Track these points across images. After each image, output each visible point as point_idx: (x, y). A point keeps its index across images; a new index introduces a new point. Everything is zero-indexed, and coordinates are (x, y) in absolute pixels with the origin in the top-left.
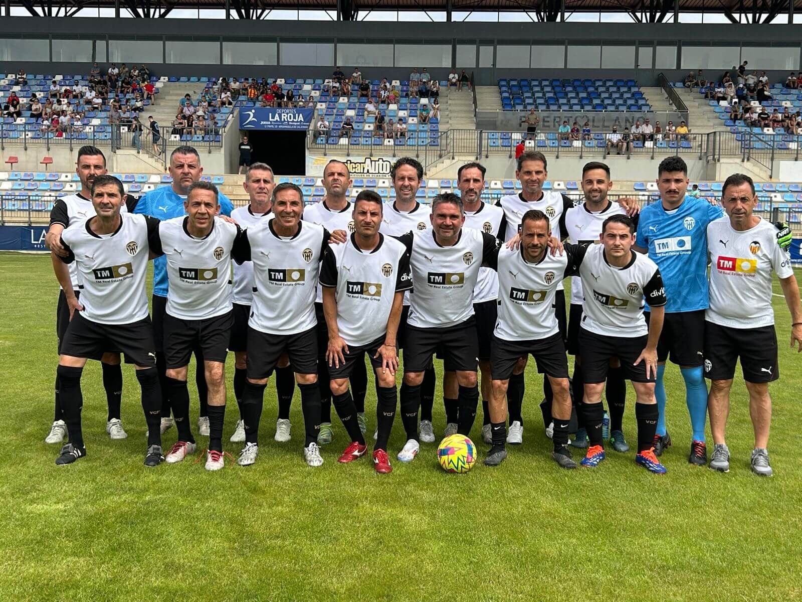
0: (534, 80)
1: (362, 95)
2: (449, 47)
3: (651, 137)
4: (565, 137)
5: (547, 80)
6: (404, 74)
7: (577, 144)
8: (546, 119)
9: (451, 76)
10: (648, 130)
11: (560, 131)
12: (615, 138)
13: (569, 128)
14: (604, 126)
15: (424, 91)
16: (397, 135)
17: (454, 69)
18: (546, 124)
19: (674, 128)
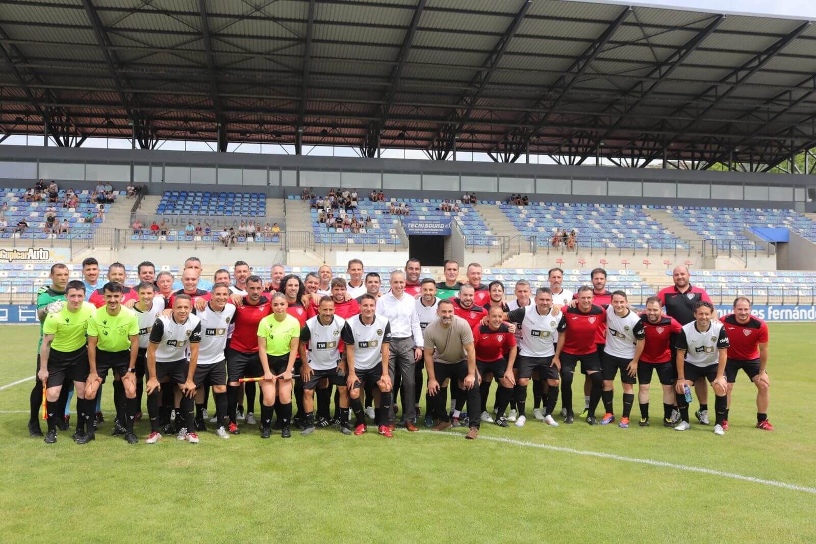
0: (191, 192)
1: (52, 201)
2: (129, 167)
3: (254, 235)
4: (189, 234)
5: (200, 192)
6: (91, 186)
7: (198, 238)
8: (183, 221)
9: (129, 188)
10: (251, 229)
11: (186, 229)
12: (225, 234)
13: (193, 228)
14: (218, 226)
15: (102, 198)
16: (60, 231)
17: (132, 183)
18: (183, 224)
19: (270, 228)
